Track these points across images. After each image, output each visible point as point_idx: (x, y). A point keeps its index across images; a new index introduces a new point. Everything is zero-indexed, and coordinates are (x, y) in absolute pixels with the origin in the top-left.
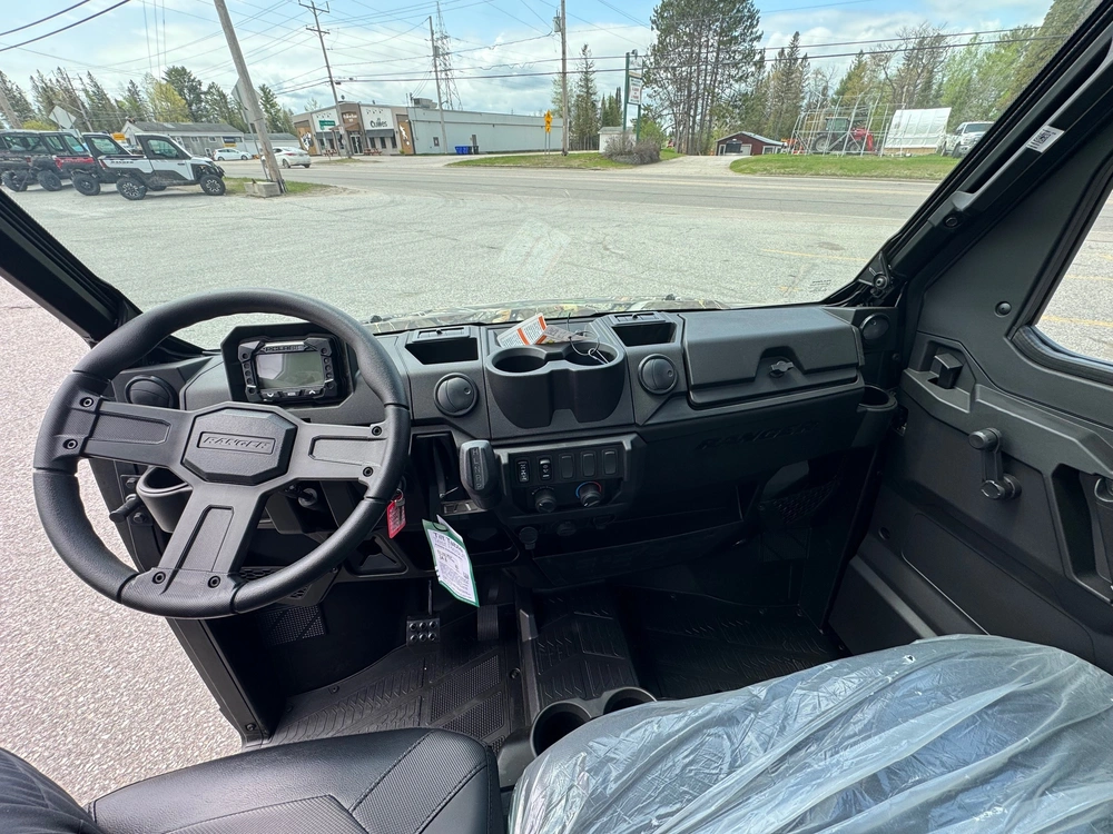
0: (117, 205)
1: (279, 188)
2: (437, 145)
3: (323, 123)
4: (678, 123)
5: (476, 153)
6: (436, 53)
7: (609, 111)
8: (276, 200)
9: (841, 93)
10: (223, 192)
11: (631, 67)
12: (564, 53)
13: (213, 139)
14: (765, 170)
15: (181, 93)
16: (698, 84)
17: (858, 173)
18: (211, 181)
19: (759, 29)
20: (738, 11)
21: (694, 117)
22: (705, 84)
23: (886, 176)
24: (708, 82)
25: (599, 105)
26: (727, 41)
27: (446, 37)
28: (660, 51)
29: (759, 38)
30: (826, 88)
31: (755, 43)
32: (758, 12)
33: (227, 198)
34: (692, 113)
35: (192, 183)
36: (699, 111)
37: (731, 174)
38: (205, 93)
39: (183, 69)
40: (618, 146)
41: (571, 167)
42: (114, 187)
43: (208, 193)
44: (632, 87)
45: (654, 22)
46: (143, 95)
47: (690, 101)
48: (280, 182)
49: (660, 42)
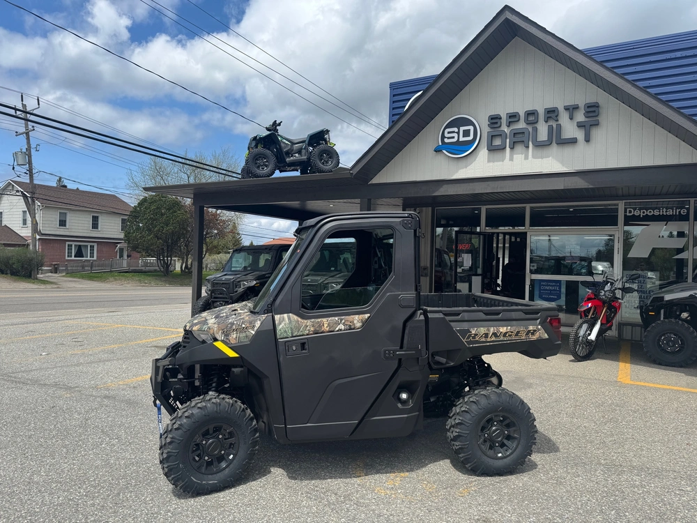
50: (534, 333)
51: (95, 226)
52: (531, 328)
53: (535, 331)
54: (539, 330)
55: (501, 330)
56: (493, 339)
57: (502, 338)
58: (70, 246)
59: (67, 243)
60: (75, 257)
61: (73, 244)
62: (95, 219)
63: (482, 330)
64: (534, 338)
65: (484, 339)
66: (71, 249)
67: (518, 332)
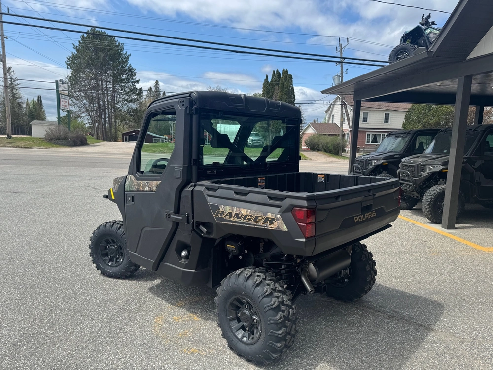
4: (94, 122)
7: (33, 109)
11: (60, 89)
16: (104, 101)
19: (137, 78)
20: (122, 67)
21: (105, 119)
22: (108, 101)
24: (110, 101)
25: (24, 105)
26: (117, 80)
28: (74, 80)
29: (138, 82)
31: (135, 84)
32: (134, 69)
34: (103, 117)
36: (107, 115)
40: (55, 133)
41: (18, 147)
44: (62, 100)
45: (68, 64)
47: (100, 111)
49: (74, 75)
50: (272, 221)
51: (386, 121)
52: (269, 215)
53: (273, 219)
54: (278, 219)
55: (242, 212)
56: (236, 219)
57: (242, 220)
58: (369, 135)
59: (367, 133)
60: (372, 142)
61: (371, 133)
62: (387, 116)
63: (228, 209)
64: (273, 227)
65: (228, 218)
66: (369, 137)
67: (257, 217)
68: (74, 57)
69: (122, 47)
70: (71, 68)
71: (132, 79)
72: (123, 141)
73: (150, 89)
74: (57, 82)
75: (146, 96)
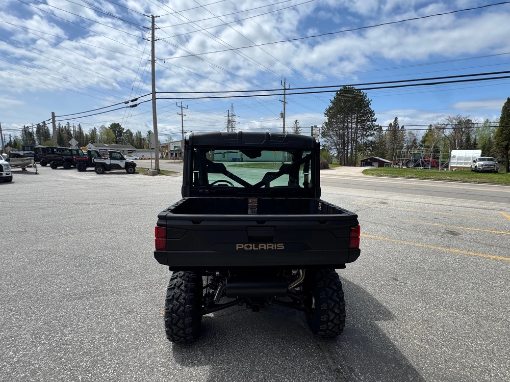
0: (94, 176)
1: (158, 172)
2: (224, 157)
3: (175, 147)
4: (339, 153)
5: (242, 161)
6: (229, 121)
8: (156, 177)
9: (424, 141)
10: (134, 173)
11: (314, 131)
12: (284, 125)
13: (123, 151)
14: (379, 174)
15: (114, 133)
16: (348, 137)
17: (424, 177)
18: (131, 169)
19: (375, 117)
20: (364, 110)
21: (347, 150)
22: (351, 137)
23: (438, 179)
24: (353, 136)
26: (360, 122)
27: (234, 116)
28: (329, 124)
29: (375, 120)
30: (415, 140)
31: (373, 122)
32: (373, 111)
33: (136, 175)
34: (346, 148)
35: (123, 169)
36: (350, 147)
37: (362, 175)
38: (124, 133)
39: (118, 124)
42: (93, 169)
43: (128, 173)
45: (325, 114)
46: (98, 133)
47: (345, 144)
48: (159, 170)
49: (329, 121)
68: (330, 108)
69: (366, 95)
70: (327, 116)
71: (372, 118)
72: (361, 166)
73: (391, 125)
74: (312, 127)
75: (387, 130)
